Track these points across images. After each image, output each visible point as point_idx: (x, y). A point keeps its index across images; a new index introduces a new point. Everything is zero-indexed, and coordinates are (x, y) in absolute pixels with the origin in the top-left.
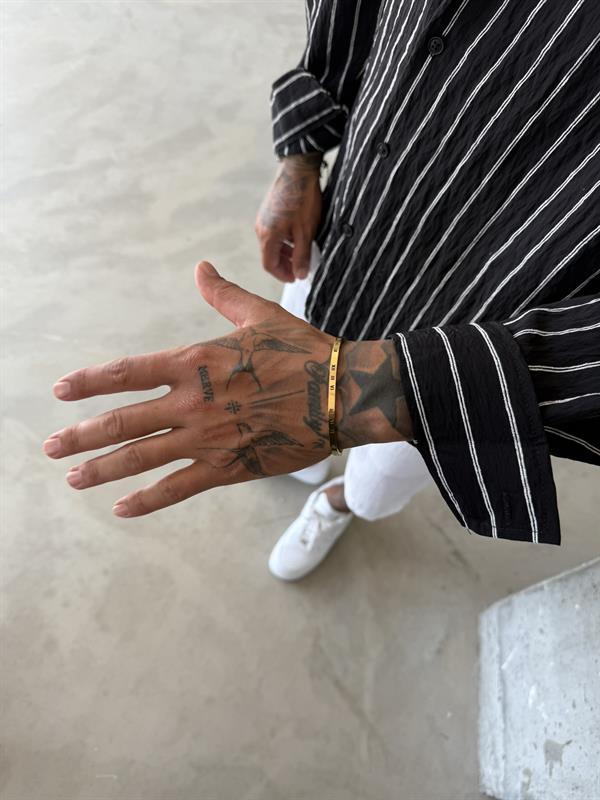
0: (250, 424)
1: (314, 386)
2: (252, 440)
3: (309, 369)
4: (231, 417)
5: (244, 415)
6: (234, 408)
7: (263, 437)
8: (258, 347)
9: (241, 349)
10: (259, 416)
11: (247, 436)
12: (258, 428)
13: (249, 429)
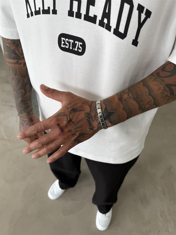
0: (75, 133)
1: (88, 120)
2: (77, 137)
3: (86, 115)
4: (70, 133)
5: (73, 132)
6: (70, 131)
7: (80, 135)
8: (70, 113)
9: (66, 115)
10: (77, 131)
11: (76, 137)
12: (78, 134)
13: (76, 135)
